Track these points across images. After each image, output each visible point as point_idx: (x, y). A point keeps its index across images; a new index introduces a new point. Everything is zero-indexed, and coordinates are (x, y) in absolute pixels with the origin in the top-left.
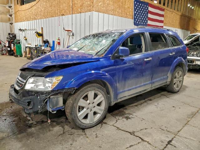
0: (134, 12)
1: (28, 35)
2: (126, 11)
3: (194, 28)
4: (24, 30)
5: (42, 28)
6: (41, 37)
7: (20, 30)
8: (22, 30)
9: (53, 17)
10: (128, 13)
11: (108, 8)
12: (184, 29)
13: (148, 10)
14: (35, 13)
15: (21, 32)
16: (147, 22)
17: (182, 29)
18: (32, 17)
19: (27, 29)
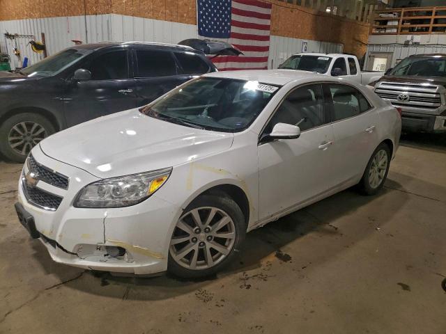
0: (199, 12)
1: (21, 45)
2: (180, 11)
3: (354, 39)
4: (13, 36)
5: (43, 35)
6: (42, 51)
7: (8, 35)
8: (10, 36)
9: (58, 16)
10: (185, 15)
11: (142, 7)
12: (325, 41)
13: (231, 8)
14: (30, 5)
15: (8, 40)
16: (230, 29)
17: (321, 41)
18: (26, 13)
19: (19, 34)
